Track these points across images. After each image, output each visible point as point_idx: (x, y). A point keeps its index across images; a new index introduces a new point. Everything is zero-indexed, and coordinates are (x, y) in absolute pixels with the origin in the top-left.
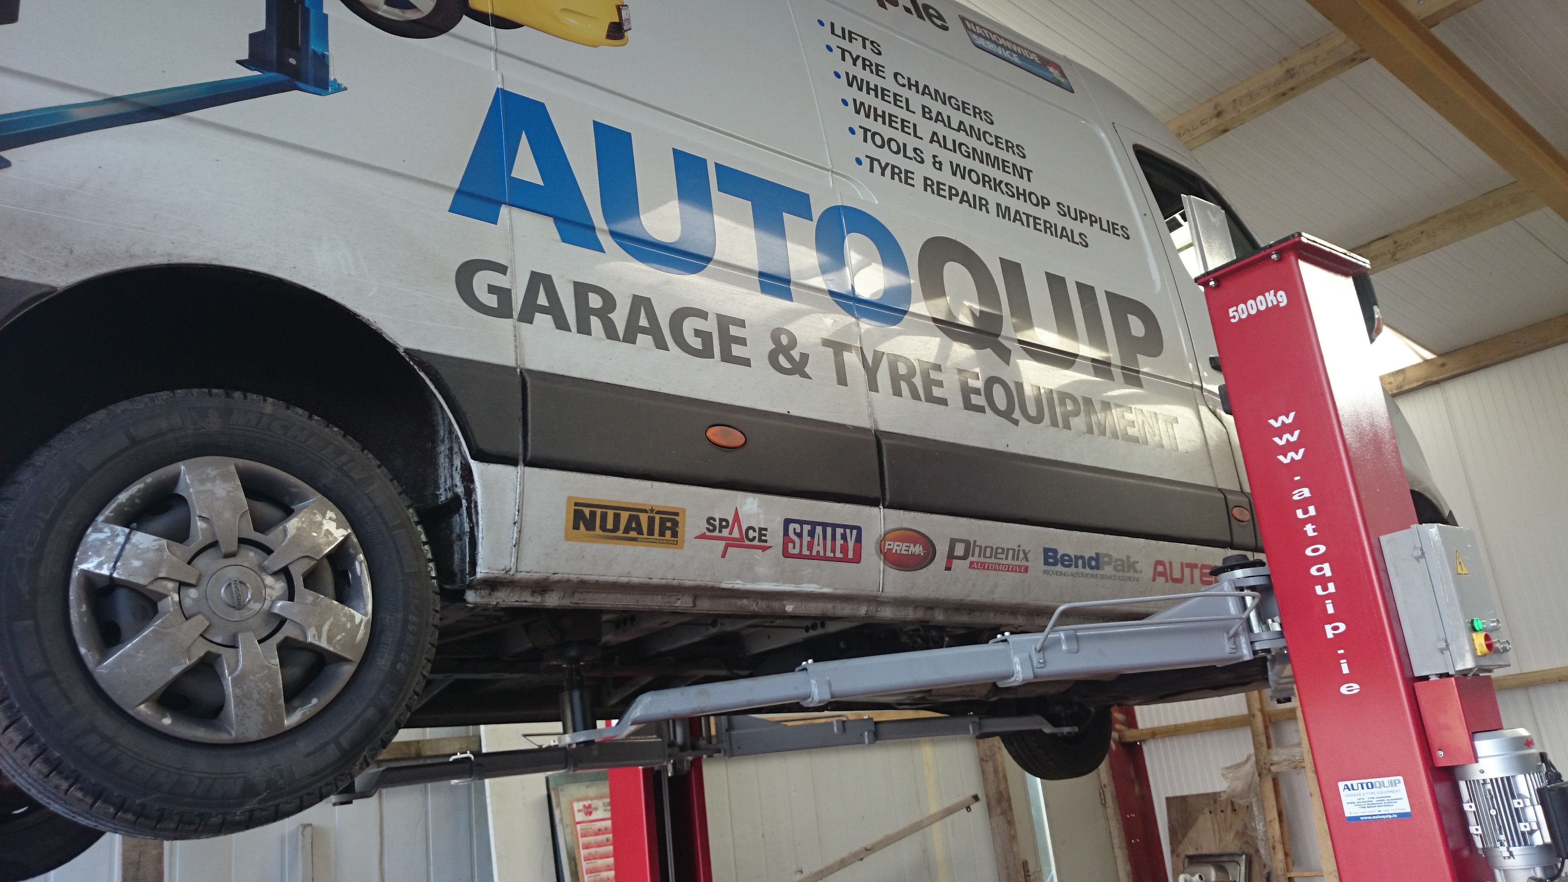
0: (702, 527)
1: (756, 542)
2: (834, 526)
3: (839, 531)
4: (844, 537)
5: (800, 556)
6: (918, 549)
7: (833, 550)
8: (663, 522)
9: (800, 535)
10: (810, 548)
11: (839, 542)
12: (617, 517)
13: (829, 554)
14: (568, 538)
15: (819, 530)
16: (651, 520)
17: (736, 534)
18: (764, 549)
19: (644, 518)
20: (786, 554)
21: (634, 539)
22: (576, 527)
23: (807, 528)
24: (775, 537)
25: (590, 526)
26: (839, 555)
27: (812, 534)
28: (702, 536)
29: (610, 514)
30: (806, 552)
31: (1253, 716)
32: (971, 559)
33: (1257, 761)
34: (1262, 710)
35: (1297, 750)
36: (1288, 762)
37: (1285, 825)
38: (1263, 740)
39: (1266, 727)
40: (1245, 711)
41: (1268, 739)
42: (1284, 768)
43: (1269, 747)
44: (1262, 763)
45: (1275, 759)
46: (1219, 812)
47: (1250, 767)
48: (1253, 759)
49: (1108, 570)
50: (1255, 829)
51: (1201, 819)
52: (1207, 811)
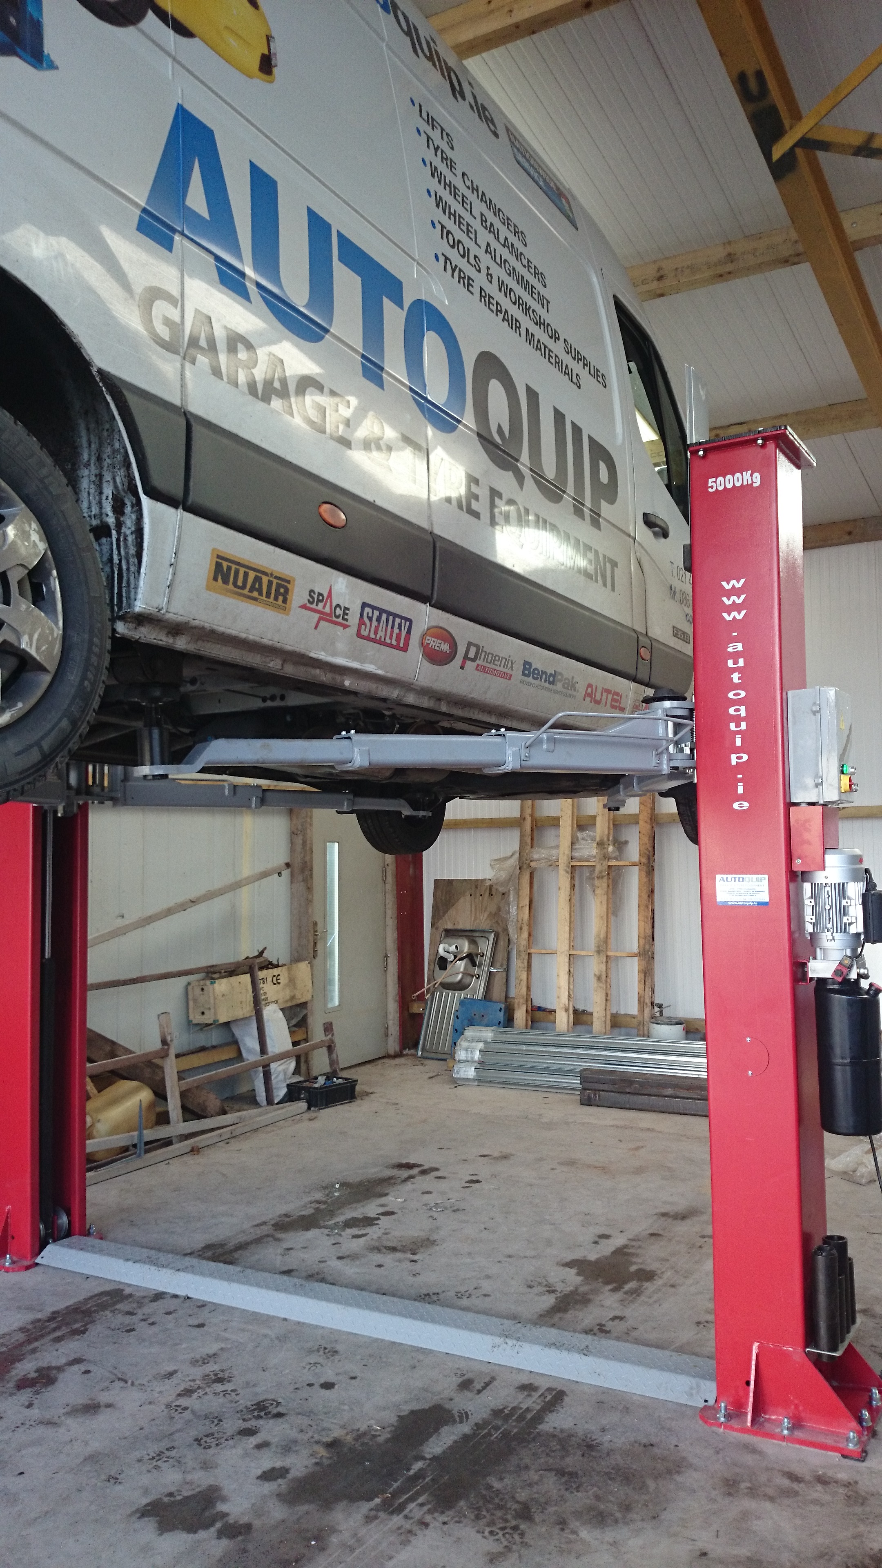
0: (304, 599)
1: (340, 620)
2: (395, 616)
3: (398, 621)
4: (400, 627)
5: (367, 638)
6: (445, 647)
7: (391, 638)
8: (279, 586)
9: (370, 619)
10: (376, 633)
11: (396, 631)
12: (246, 575)
13: (388, 641)
14: (208, 588)
15: (384, 616)
16: (270, 583)
17: (327, 610)
18: (345, 627)
19: (265, 580)
20: (359, 635)
21: (255, 599)
22: (215, 579)
23: (376, 613)
24: (353, 619)
25: (225, 581)
26: (394, 643)
27: (379, 619)
28: (304, 607)
29: (242, 571)
30: (372, 636)
31: (524, 819)
32: (478, 662)
33: (520, 858)
34: (532, 816)
35: (554, 852)
36: (544, 861)
37: (533, 910)
38: (529, 840)
39: (532, 830)
40: (517, 814)
41: (532, 839)
42: (542, 864)
43: (532, 847)
44: (524, 859)
45: (535, 856)
46: (478, 895)
47: (513, 862)
48: (518, 854)
49: (559, 686)
50: (508, 912)
51: (462, 900)
52: (468, 894)
